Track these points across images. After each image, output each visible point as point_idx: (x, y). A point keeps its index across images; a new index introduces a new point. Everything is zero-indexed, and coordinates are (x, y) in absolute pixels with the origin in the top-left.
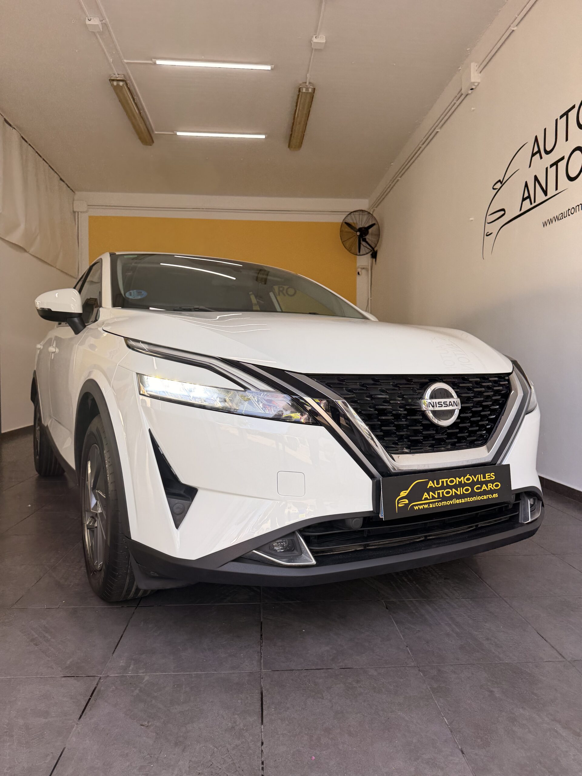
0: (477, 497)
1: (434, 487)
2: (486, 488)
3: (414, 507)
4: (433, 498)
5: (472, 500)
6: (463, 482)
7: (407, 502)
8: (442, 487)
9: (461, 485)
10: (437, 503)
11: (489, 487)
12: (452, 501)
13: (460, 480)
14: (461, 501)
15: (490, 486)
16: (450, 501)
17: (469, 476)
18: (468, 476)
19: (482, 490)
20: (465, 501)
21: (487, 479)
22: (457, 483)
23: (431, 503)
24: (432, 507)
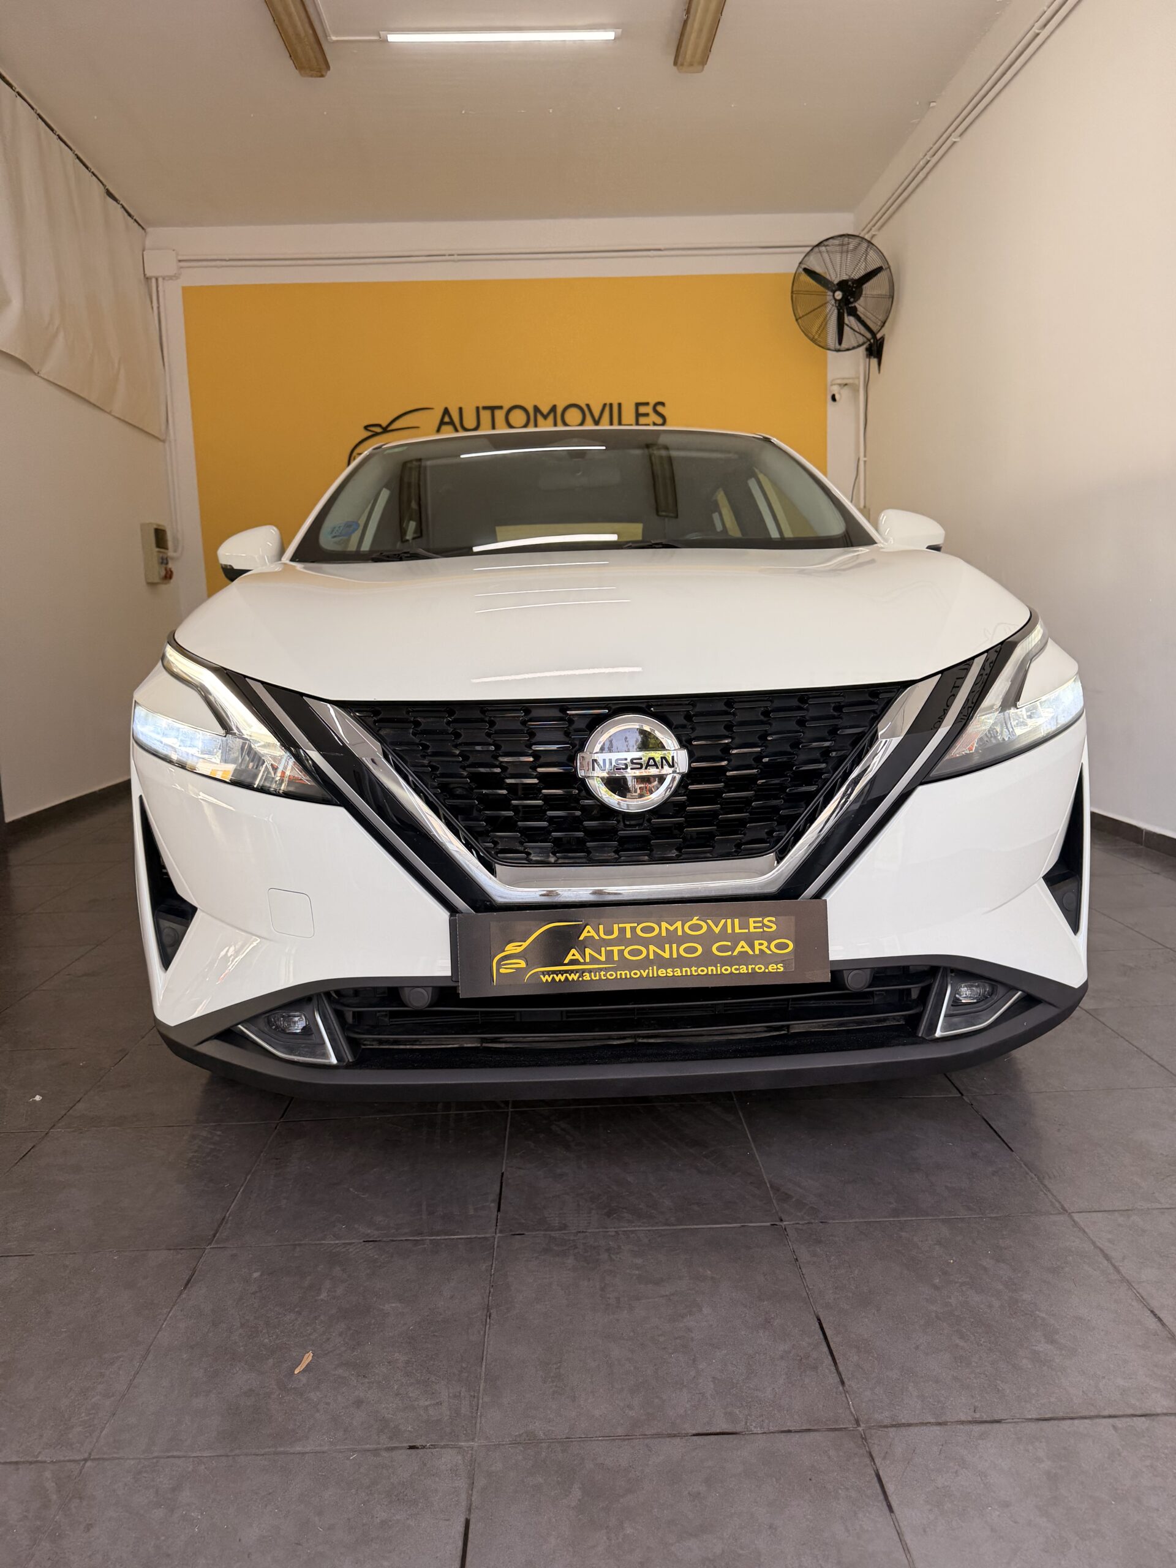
0: (719, 968)
1: (597, 937)
2: (747, 949)
3: (542, 976)
4: (593, 960)
5: (705, 973)
6: (680, 933)
7: (523, 964)
8: (621, 940)
9: (673, 938)
10: (602, 973)
11: (757, 947)
12: (647, 971)
13: (672, 928)
14: (673, 972)
15: (760, 946)
16: (642, 971)
17: (697, 920)
18: (695, 921)
19: (735, 953)
20: (684, 974)
21: (752, 930)
22: (664, 934)
23: (590, 971)
24: (589, 979)
